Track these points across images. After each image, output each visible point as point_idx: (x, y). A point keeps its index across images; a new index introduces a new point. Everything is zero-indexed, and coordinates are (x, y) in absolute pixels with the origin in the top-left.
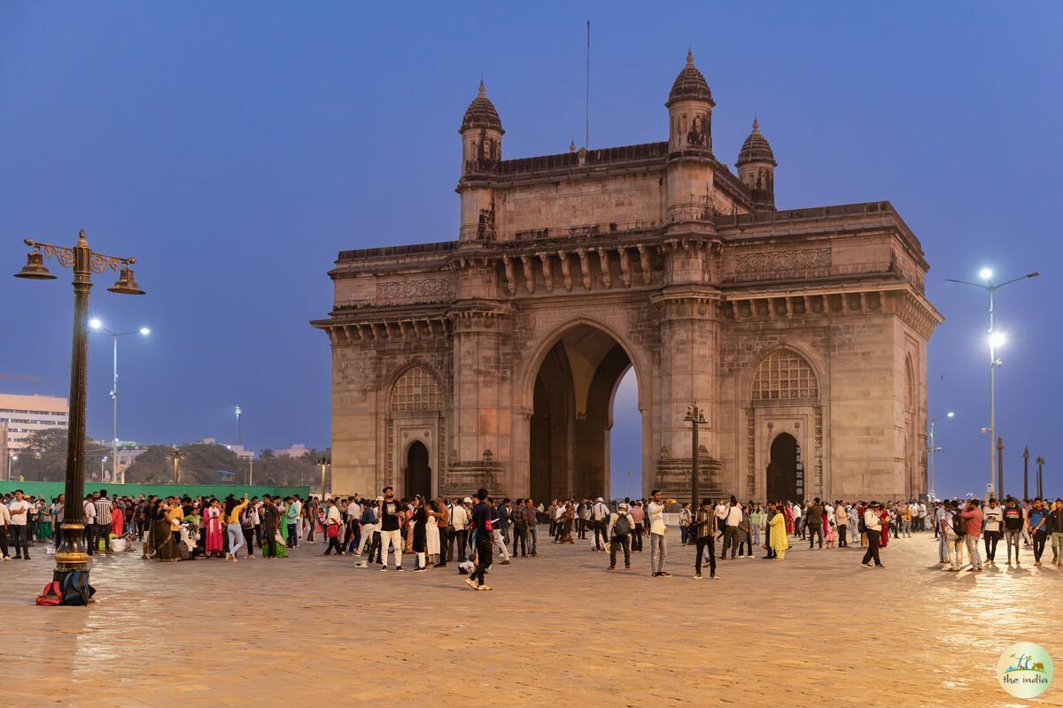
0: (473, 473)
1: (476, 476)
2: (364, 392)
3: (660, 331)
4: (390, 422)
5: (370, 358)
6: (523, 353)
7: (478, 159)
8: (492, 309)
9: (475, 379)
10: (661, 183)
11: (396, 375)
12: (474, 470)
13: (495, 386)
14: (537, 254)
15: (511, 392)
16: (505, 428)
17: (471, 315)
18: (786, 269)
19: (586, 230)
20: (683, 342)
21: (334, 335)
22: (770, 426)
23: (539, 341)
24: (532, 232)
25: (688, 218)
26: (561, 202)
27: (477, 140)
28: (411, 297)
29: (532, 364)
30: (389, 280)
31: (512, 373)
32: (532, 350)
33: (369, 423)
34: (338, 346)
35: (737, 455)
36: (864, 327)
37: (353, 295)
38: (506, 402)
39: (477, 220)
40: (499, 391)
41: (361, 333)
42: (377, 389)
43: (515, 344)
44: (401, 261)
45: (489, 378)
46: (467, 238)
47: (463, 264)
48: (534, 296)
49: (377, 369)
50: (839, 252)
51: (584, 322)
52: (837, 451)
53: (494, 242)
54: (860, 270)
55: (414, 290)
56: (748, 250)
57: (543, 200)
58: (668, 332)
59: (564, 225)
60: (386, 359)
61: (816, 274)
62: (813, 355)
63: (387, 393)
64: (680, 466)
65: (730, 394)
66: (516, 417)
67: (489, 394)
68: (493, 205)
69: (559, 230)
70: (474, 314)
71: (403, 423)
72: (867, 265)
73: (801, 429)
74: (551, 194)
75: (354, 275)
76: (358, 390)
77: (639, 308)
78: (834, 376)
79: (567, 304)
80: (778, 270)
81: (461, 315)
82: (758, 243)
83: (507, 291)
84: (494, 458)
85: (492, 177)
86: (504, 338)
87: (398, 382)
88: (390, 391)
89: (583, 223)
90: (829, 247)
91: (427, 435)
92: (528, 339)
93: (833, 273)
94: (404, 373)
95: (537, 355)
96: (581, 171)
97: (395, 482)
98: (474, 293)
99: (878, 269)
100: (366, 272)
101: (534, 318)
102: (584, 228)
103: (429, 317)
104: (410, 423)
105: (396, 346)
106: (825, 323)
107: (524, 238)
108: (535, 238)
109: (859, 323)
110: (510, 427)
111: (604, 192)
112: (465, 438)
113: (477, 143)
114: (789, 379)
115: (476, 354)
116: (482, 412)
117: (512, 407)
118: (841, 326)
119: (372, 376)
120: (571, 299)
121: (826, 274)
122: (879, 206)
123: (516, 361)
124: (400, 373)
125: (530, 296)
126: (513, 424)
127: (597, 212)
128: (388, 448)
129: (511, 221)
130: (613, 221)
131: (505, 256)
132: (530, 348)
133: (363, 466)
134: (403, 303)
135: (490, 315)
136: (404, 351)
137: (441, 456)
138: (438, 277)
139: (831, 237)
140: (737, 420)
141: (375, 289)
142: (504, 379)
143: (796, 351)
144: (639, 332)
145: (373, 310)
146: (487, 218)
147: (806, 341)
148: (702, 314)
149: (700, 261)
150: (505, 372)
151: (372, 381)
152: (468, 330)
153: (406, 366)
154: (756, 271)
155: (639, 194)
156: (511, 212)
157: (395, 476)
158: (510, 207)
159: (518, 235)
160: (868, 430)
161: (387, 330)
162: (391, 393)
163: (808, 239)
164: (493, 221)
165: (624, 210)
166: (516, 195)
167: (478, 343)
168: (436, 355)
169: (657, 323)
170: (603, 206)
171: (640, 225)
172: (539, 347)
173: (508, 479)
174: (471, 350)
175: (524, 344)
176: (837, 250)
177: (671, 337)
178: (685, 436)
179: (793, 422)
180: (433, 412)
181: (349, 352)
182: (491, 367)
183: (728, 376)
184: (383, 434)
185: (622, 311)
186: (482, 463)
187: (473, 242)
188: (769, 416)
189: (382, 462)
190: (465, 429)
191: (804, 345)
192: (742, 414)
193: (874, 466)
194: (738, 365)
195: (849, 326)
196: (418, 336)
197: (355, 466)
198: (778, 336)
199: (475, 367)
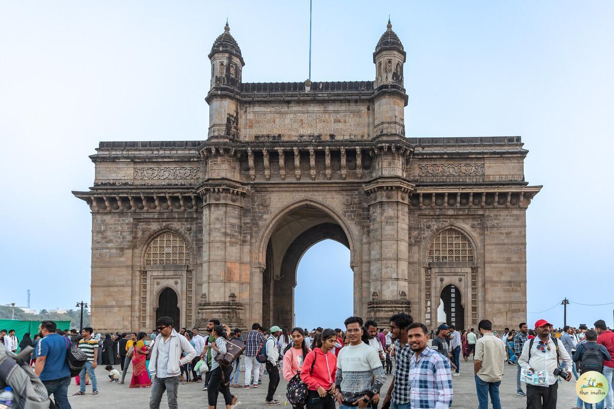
0: (221, 310)
1: (223, 313)
2: (122, 249)
3: (369, 211)
4: (144, 273)
5: (127, 224)
6: (261, 223)
7: (226, 76)
8: (237, 187)
9: (223, 239)
10: (368, 109)
11: (149, 238)
12: (222, 308)
13: (238, 246)
14: (276, 148)
15: (251, 252)
16: (246, 278)
17: (221, 190)
18: (453, 176)
19: (311, 138)
20: (391, 218)
21: (94, 204)
22: (442, 280)
23: (273, 215)
24: (268, 136)
25: (394, 132)
26: (291, 116)
27: (225, 62)
28: (164, 179)
29: (267, 231)
30: (145, 166)
31: (251, 237)
32: (267, 222)
33: (126, 274)
34: (98, 213)
35: (420, 299)
36: (507, 216)
37: (112, 175)
38: (246, 258)
39: (225, 122)
40: (241, 251)
41: (119, 203)
42: (134, 247)
43: (254, 216)
44: (155, 152)
45: (233, 240)
46: (216, 134)
47: (213, 151)
48: (270, 182)
49: (133, 232)
50: (490, 167)
51: (309, 203)
52: (489, 297)
53: (237, 139)
54: (504, 179)
55: (167, 175)
56: (427, 162)
57: (277, 113)
58: (378, 210)
59: (294, 133)
60: (142, 226)
61: (474, 180)
62: (472, 233)
63: (142, 250)
64: (389, 305)
65: (416, 258)
66: (254, 270)
67: (234, 251)
68: (237, 113)
69: (290, 136)
70: (224, 189)
71: (155, 274)
72: (508, 176)
73: (463, 283)
74: (283, 110)
75: (114, 160)
76: (116, 249)
77: (352, 195)
78: (487, 247)
79: (296, 189)
80: (448, 176)
81: (212, 190)
82: (435, 157)
83: (248, 177)
84: (237, 300)
85: (236, 92)
86: (244, 211)
87: (152, 243)
88: (144, 249)
89: (309, 132)
90: (482, 163)
91: (176, 283)
92: (264, 213)
93: (486, 180)
94: (157, 236)
95: (271, 225)
96: (308, 95)
97: (148, 319)
98: (223, 175)
99: (516, 179)
100: (125, 158)
101: (270, 198)
102: (310, 136)
103: (181, 193)
104: (162, 274)
105: (151, 216)
106: (481, 212)
107: (262, 139)
108: (271, 140)
109: (504, 213)
110: (249, 277)
111: (325, 112)
112: (215, 284)
113: (225, 64)
114: (454, 249)
115: (224, 221)
116: (229, 265)
117: (250, 263)
118: (492, 215)
119: (129, 237)
120: (299, 186)
121: (481, 180)
122: (515, 140)
123: (255, 229)
124: (154, 236)
125: (267, 182)
126: (252, 274)
127: (320, 125)
128: (142, 293)
129: (251, 127)
130: (332, 133)
131: (249, 149)
132: (266, 220)
133: (120, 307)
134: (157, 184)
135: (235, 192)
136: (157, 220)
137: (189, 298)
138: (187, 166)
139: (485, 156)
140: (420, 275)
141: (132, 172)
142: (244, 241)
143: (459, 230)
144: (352, 212)
145: (131, 187)
146: (232, 121)
147: (467, 224)
148: (403, 199)
149: (401, 163)
150: (245, 237)
151: (129, 242)
152: (218, 202)
153: (160, 231)
154: (433, 176)
155: (351, 116)
156: (251, 121)
157: (148, 314)
158: (250, 116)
159: (257, 137)
160: (510, 282)
161: (143, 202)
162: (145, 252)
163: (470, 156)
164: (237, 124)
165: (340, 126)
166: (255, 108)
167: (226, 212)
168: (185, 223)
169: (366, 205)
170: (324, 121)
171: (353, 137)
172: (273, 219)
173: (248, 315)
174: (220, 218)
175: (261, 217)
176: (488, 165)
177: (382, 214)
178: (393, 284)
179: (458, 277)
180: (182, 266)
181: (108, 218)
182: (236, 232)
183: (414, 245)
184: (138, 282)
185: (338, 196)
186: (229, 304)
187: (222, 137)
188: (441, 273)
189: (137, 303)
190: (214, 277)
191: (465, 226)
192: (423, 270)
193: (514, 307)
194: (421, 238)
195: (497, 215)
196: (170, 208)
197: (112, 307)
198: (448, 220)
199: (223, 230)
